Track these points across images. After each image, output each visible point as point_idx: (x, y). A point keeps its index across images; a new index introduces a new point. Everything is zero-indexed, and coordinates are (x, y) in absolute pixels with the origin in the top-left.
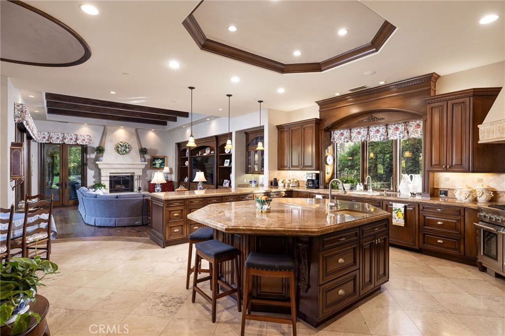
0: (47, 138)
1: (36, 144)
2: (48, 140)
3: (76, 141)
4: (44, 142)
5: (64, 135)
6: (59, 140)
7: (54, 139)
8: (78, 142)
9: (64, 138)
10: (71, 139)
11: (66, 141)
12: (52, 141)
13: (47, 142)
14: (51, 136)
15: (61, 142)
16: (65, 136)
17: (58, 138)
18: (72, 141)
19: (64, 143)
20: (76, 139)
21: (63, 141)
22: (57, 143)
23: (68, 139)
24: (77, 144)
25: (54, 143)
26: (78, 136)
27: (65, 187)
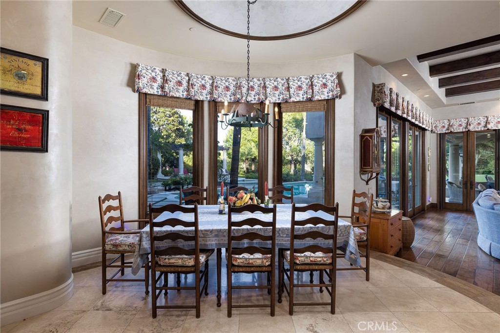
0: (446, 126)
1: (435, 134)
2: (448, 129)
3: (486, 126)
4: (444, 132)
5: (468, 121)
6: (461, 128)
7: (455, 127)
8: (489, 126)
9: (468, 124)
10: (479, 124)
11: (471, 128)
12: (452, 130)
13: (447, 132)
14: (451, 124)
15: (464, 130)
16: (470, 120)
17: (460, 125)
18: (480, 126)
19: (469, 130)
20: (487, 122)
21: (466, 127)
22: (459, 131)
23: (474, 125)
24: (488, 129)
25: (455, 131)
26: (489, 119)
27: (471, 187)
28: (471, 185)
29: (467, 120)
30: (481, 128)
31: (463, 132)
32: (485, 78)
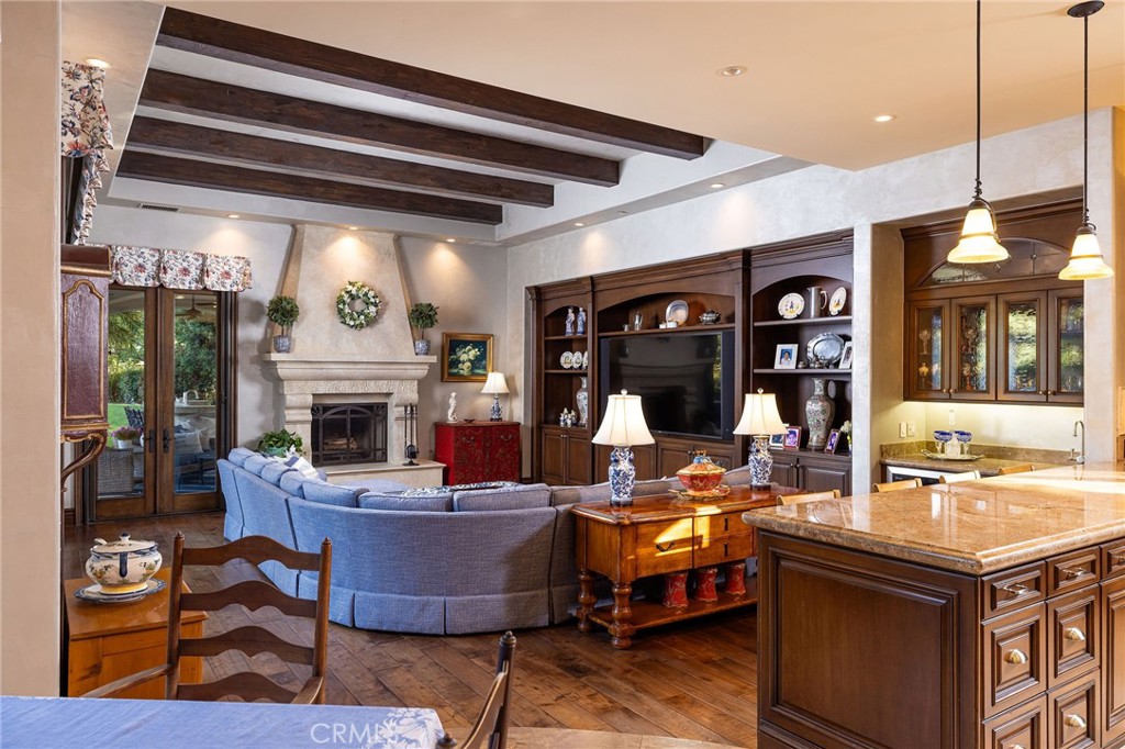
3: (201, 280)
5: (161, 257)
6: (143, 275)
7: (127, 270)
8: (208, 282)
9: (161, 268)
10: (186, 271)
11: (168, 280)
12: (120, 278)
14: (117, 259)
15: (150, 283)
16: (166, 258)
17: (141, 268)
18: (188, 279)
19: (161, 286)
20: (202, 270)
21: (157, 277)
22: (137, 284)
23: (174, 272)
24: (205, 288)
25: (127, 283)
26: (208, 262)
27: (165, 446)
28: (165, 439)
29: (157, 255)
30: (188, 283)
31: (144, 289)
32: (234, 153)
